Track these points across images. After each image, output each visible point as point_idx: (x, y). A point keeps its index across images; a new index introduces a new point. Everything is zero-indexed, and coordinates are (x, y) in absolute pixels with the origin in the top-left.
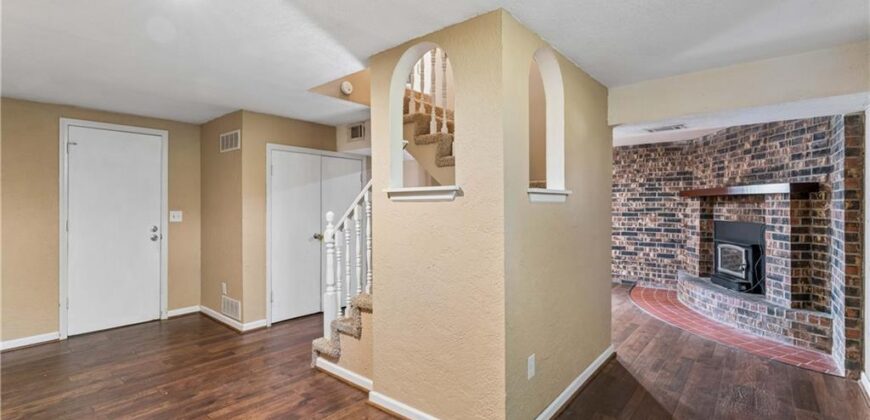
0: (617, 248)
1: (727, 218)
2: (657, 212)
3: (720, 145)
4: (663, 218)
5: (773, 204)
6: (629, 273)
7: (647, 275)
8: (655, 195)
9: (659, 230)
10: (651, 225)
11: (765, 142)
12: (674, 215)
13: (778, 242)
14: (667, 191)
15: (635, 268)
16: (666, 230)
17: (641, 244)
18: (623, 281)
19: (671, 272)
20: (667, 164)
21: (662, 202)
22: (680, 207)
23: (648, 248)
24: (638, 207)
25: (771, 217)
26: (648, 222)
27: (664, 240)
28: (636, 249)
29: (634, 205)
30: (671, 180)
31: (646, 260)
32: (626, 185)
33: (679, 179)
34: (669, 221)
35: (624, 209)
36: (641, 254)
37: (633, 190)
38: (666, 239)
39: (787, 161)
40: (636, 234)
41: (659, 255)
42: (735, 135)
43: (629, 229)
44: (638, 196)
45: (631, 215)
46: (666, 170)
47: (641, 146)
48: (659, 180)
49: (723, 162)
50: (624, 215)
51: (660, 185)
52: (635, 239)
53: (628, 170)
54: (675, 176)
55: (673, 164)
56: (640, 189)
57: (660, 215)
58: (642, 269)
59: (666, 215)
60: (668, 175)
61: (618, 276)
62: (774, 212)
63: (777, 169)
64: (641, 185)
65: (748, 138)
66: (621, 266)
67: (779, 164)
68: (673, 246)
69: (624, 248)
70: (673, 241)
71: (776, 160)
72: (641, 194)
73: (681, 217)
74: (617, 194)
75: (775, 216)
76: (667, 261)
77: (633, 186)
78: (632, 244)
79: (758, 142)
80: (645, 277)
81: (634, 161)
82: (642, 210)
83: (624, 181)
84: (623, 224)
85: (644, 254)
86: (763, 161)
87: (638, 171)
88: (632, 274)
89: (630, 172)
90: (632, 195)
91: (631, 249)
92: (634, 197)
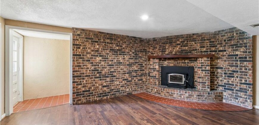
0: (125, 80)
1: (167, 65)
2: (138, 64)
3: (163, 41)
4: (139, 66)
5: (202, 60)
6: (129, 89)
7: (135, 88)
8: (137, 57)
9: (138, 71)
10: (136, 69)
12: (142, 65)
13: (204, 72)
14: (141, 56)
15: (131, 87)
16: (140, 70)
17: (133, 77)
18: (127, 94)
19: (142, 85)
20: (140, 46)
21: (139, 60)
22: (144, 62)
23: (135, 78)
24: (132, 62)
26: (135, 68)
27: (140, 74)
28: (132, 79)
29: (131, 61)
30: (141, 52)
31: (135, 83)
32: (128, 53)
33: (143, 52)
34: (141, 67)
35: (128, 63)
36: (133, 81)
37: (131, 55)
38: (140, 73)
39: (198, 48)
40: (131, 73)
41: (139, 80)
42: (172, 39)
43: (129, 71)
44: (132, 58)
45: (130, 65)
46: (140, 48)
47: (133, 37)
48: (138, 51)
49: (165, 47)
50: (128, 65)
51: (139, 53)
52: (131, 75)
53: (129, 46)
54: (143, 50)
55: (142, 46)
56: (133, 54)
57: (139, 65)
58: (133, 87)
59: (140, 65)
60: (141, 50)
61: (126, 92)
64: (133, 53)
65: (179, 40)
66: (127, 87)
68: (142, 76)
69: (128, 79)
70: (142, 74)
71: (193, 48)
72: (133, 57)
73: (144, 65)
74: (125, 56)
75: (202, 64)
76: (140, 82)
77: (131, 53)
78: (131, 77)
79: (184, 42)
80: (134, 90)
81: (131, 43)
82: (133, 63)
83: (127, 51)
84: (127, 69)
85: (134, 81)
86: (187, 48)
87: (132, 47)
88: (130, 89)
89: (130, 47)
90: (130, 57)
91: (130, 79)
92: (131, 58)
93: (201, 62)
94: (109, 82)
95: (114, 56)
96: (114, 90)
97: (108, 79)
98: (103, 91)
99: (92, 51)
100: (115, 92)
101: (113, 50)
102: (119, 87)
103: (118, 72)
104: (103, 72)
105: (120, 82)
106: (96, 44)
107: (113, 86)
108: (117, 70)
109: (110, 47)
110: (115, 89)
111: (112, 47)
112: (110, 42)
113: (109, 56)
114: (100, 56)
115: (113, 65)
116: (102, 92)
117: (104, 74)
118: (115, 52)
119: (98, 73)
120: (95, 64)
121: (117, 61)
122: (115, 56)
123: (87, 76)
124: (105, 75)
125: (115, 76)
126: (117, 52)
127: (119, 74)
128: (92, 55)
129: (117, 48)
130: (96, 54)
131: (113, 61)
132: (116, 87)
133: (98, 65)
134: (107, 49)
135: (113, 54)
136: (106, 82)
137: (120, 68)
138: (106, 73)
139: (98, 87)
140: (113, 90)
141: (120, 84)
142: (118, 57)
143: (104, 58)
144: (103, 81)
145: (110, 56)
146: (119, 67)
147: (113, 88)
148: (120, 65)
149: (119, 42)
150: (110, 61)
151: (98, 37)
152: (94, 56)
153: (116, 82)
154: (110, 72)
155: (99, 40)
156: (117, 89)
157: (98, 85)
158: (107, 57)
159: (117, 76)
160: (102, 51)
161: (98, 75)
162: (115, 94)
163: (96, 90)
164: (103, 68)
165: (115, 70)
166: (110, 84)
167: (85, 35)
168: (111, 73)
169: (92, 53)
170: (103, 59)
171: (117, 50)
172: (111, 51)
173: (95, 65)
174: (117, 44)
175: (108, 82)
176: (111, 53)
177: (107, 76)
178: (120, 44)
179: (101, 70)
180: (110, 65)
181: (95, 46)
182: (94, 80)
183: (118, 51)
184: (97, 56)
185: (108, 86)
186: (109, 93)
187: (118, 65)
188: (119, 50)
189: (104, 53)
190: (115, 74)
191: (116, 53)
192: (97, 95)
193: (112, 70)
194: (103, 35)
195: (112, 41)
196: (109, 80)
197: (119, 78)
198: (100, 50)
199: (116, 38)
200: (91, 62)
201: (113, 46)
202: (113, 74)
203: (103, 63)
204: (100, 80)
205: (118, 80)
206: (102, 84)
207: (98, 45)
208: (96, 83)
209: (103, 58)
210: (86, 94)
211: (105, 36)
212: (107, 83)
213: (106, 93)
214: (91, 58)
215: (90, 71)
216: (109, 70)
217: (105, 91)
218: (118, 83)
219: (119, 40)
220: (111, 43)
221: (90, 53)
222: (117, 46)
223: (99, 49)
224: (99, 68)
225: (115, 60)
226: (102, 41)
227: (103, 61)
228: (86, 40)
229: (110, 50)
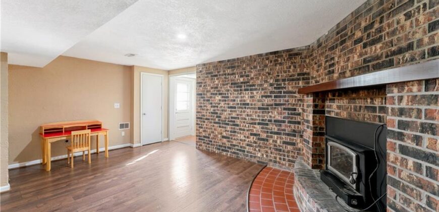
0: (255, 135)
2: (283, 107)
4: (287, 112)
5: (401, 99)
6: (263, 155)
7: (275, 158)
8: (281, 92)
9: (284, 122)
10: (278, 118)
11: (381, 22)
12: (295, 110)
13: (411, 161)
14: (290, 89)
15: (267, 152)
16: (290, 122)
17: (271, 133)
18: (258, 161)
19: (293, 157)
20: (290, 67)
21: (287, 99)
22: (300, 102)
23: (276, 136)
24: (269, 103)
25: (397, 119)
26: (275, 115)
27: (288, 130)
28: (267, 136)
29: (266, 101)
30: (293, 80)
31: (275, 146)
32: (261, 85)
33: (299, 79)
34: (292, 114)
35: (259, 104)
36: (271, 141)
37: (266, 89)
38: (289, 129)
39: (418, 36)
40: (267, 124)
41: (284, 143)
42: (345, 28)
43: (263, 120)
44: (269, 94)
45: (264, 109)
46: (289, 71)
47: (271, 53)
48: (284, 80)
49: (333, 59)
50: (259, 108)
51: (285, 84)
52: (266, 128)
53: (262, 73)
54: (296, 77)
55: (295, 67)
56: (270, 88)
57: (285, 109)
58: (271, 153)
59: (289, 109)
60: (291, 76)
61: (255, 157)
62: (402, 112)
63: (400, 51)
64: (271, 85)
65: (360, 24)
66: (257, 149)
67: (404, 44)
68: (295, 136)
69: (259, 134)
70: (294, 131)
71: (399, 40)
72: (271, 92)
73: (301, 111)
74: (255, 92)
75: (404, 118)
76: (290, 148)
77: (266, 85)
78: (265, 132)
79: (371, 25)
80: (273, 159)
81: (266, 66)
82: (272, 105)
83: (259, 82)
84: (259, 116)
85: (273, 141)
86: (379, 46)
87: (269, 74)
88: (265, 156)
89: (263, 75)
90: (265, 92)
91: (264, 136)
92: (266, 94)
93: (396, 106)
94: (230, 133)
95: (236, 92)
96: (236, 147)
97: (229, 128)
98: (223, 144)
99: (212, 88)
100: (238, 150)
101: (235, 84)
102: (244, 145)
103: (242, 118)
104: (223, 117)
105: (245, 137)
106: (215, 78)
107: (234, 139)
108: (241, 115)
109: (231, 80)
110: (238, 146)
111: (234, 80)
112: (231, 72)
113: (229, 94)
114: (220, 94)
115: (235, 108)
116: (221, 144)
117: (224, 119)
118: (237, 87)
119: (217, 117)
120: (214, 105)
121: (241, 101)
122: (238, 93)
123: (207, 119)
124: (225, 121)
125: (237, 125)
126: (241, 87)
127: (244, 122)
128: (211, 94)
129: (242, 80)
130: (215, 92)
131: (234, 101)
132: (240, 143)
133: (217, 107)
134: (227, 84)
135: (235, 91)
136: (226, 131)
137: (246, 113)
138: (226, 118)
139: (216, 136)
140: (234, 146)
141: (245, 140)
142: (242, 95)
143: (224, 97)
144: (223, 129)
145: (231, 94)
146: (244, 112)
147: (235, 143)
148: (245, 108)
149: (244, 69)
150: (232, 100)
151: (217, 69)
152: (213, 94)
153: (239, 135)
154: (232, 118)
155: (218, 73)
156: (241, 147)
157: (217, 134)
158: (227, 95)
159: (242, 125)
160: (221, 88)
161: (217, 120)
162: (238, 154)
163: (215, 139)
164: (222, 110)
165: (237, 115)
166: (231, 135)
167: (206, 70)
168: (233, 120)
169: (212, 90)
170: (223, 99)
171: (242, 83)
172: (233, 86)
173: (214, 107)
174: (242, 73)
175: (228, 131)
176: (232, 89)
177: (227, 122)
178: (245, 72)
179: (220, 114)
180: (231, 107)
181: (214, 82)
182: (213, 126)
183: (243, 85)
184: (216, 94)
185: (228, 138)
186: (230, 148)
187: (242, 108)
188: (244, 83)
189: (223, 90)
190: (238, 122)
191: (239, 89)
192: (216, 146)
193: (234, 115)
194: (223, 64)
195: (233, 70)
196: (230, 130)
197: (244, 130)
198: (220, 85)
199: (239, 64)
200: (210, 102)
201: (235, 77)
202: (234, 122)
203: (222, 104)
204: (220, 127)
205: (242, 132)
206: (221, 133)
207: (217, 79)
208: (215, 129)
209: (222, 97)
210: (206, 141)
211: (225, 65)
212: (227, 133)
213: (225, 147)
214: (211, 97)
215: (209, 113)
216: (230, 114)
217: (225, 144)
218: (242, 137)
219: (244, 66)
220: (233, 74)
221: (210, 91)
222: (242, 76)
223: (218, 85)
224: (218, 110)
225: (238, 100)
226: (222, 73)
227: (223, 101)
228: (206, 76)
229: (232, 84)
